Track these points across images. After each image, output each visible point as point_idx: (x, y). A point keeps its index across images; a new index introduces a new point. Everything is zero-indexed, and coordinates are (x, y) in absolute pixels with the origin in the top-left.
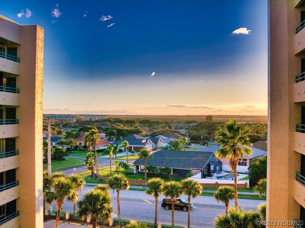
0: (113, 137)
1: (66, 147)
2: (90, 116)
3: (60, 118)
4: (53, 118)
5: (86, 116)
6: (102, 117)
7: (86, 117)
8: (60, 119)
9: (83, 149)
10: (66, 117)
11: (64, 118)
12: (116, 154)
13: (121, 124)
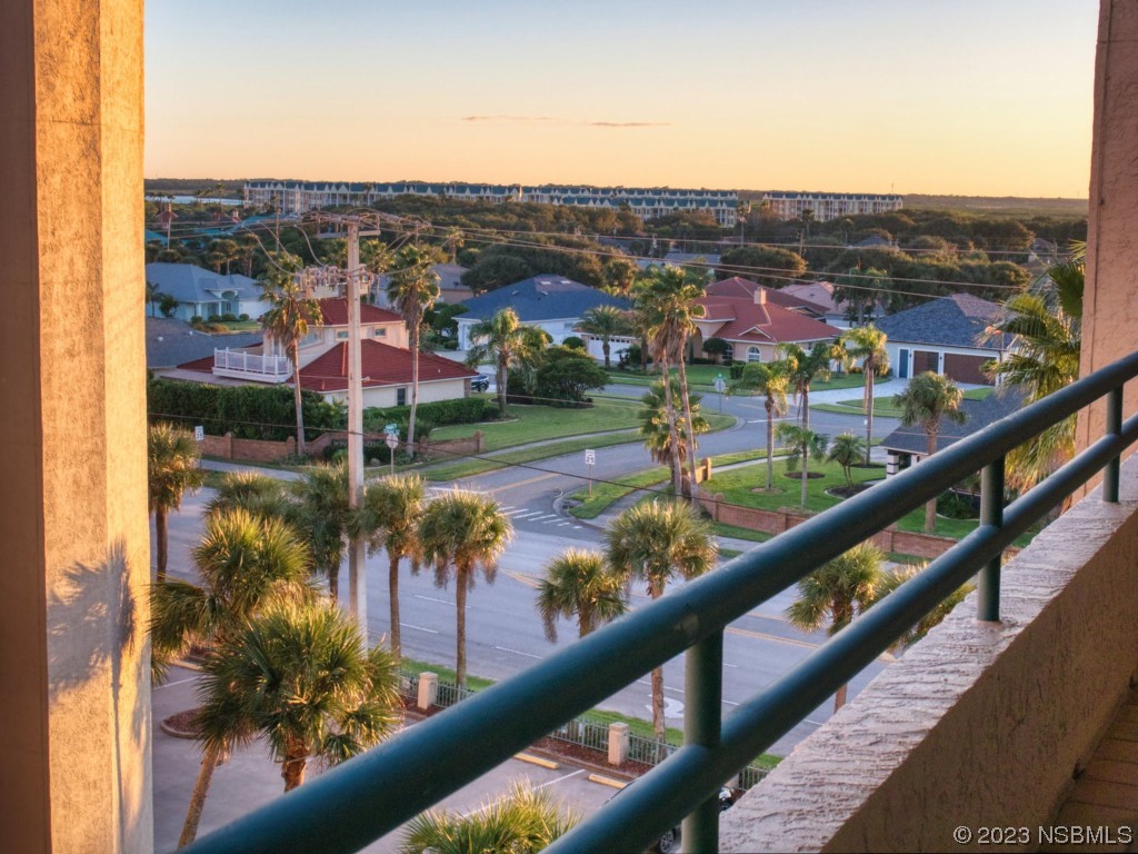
0: (874, 305)
1: (627, 346)
2: (820, 199)
3: (676, 205)
4: (644, 205)
5: (799, 198)
6: (875, 204)
7: (799, 202)
8: (676, 209)
9: (705, 355)
10: (702, 203)
11: (694, 206)
12: (805, 392)
13: (944, 243)
